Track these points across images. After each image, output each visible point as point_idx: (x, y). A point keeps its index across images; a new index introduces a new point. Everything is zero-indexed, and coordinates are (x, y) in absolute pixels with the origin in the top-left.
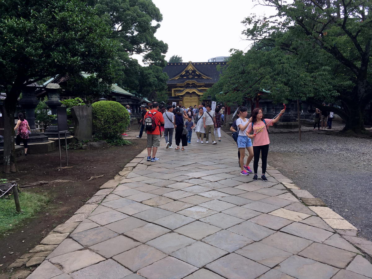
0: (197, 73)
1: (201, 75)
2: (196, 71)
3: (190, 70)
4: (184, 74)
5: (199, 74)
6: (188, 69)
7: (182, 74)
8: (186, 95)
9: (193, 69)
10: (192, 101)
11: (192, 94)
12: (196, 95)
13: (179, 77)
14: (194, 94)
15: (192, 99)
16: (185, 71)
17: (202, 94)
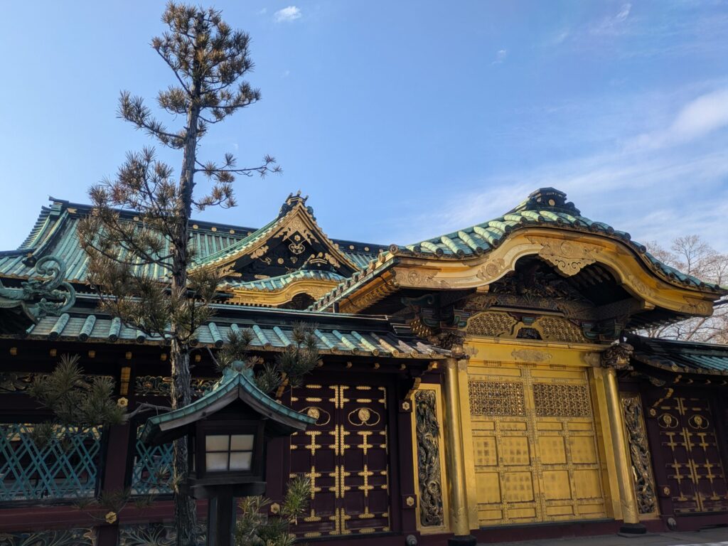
0: (332, 261)
2: (326, 248)
3: (297, 238)
6: (285, 233)
7: (252, 254)
8: (476, 311)
9: (309, 236)
10: (535, 385)
11: (541, 305)
12: (574, 320)
13: (231, 268)
14: (562, 312)
15: (535, 366)
16: (269, 241)
17: (681, 304)
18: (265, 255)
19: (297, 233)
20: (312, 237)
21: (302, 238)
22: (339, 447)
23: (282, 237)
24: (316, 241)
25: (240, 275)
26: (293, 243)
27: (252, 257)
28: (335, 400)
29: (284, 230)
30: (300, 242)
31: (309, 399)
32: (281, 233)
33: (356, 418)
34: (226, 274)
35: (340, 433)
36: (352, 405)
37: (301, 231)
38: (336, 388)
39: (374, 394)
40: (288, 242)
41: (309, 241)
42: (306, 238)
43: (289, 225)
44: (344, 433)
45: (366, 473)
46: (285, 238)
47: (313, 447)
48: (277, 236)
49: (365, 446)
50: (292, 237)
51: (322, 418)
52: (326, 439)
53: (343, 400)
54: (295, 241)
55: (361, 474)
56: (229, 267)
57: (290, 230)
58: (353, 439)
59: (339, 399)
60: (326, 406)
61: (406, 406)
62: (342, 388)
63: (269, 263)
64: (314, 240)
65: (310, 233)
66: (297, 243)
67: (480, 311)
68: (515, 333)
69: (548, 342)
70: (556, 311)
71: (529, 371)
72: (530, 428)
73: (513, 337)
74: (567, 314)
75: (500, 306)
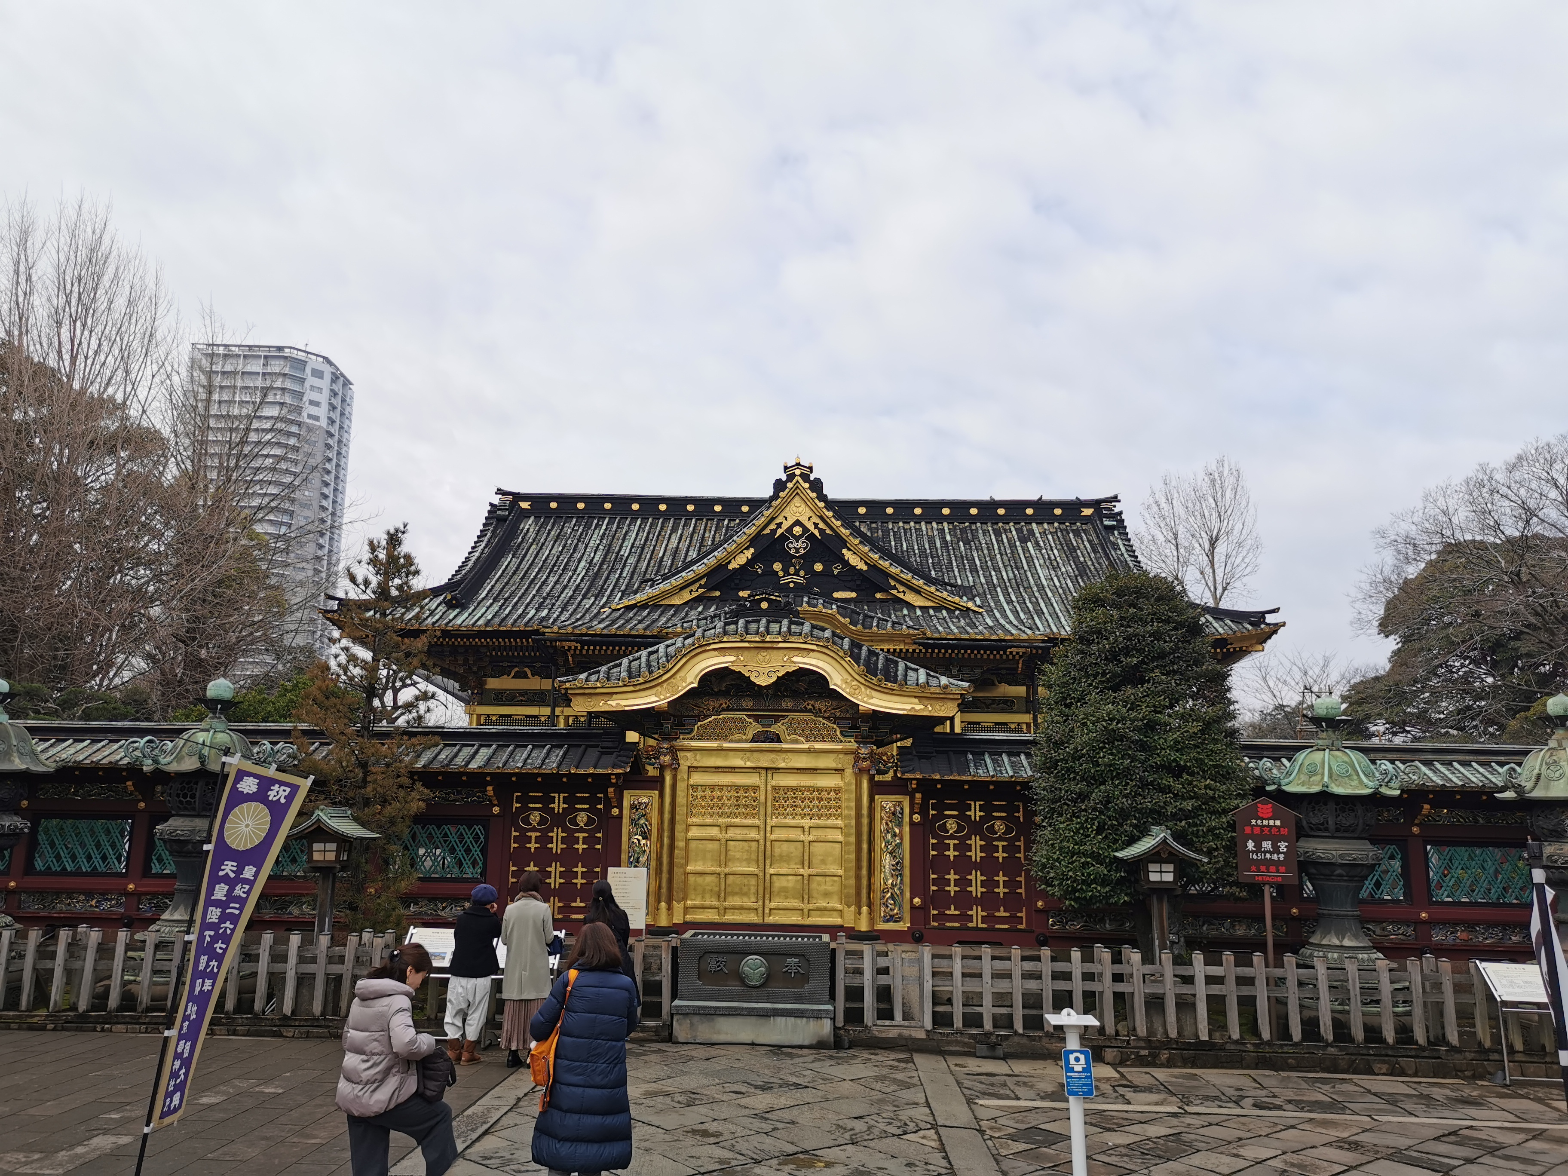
0: (854, 560)
1: (887, 575)
2: (844, 543)
3: (797, 530)
4: (741, 560)
5: (873, 567)
6: (779, 525)
7: (730, 562)
8: (706, 717)
9: (816, 524)
10: (775, 788)
11: (784, 705)
12: (828, 718)
13: (701, 587)
14: (810, 711)
15: (777, 770)
16: (754, 541)
17: (909, 707)
18: (750, 562)
19: (798, 523)
20: (822, 525)
21: (805, 529)
22: (556, 846)
23: (774, 531)
24: (828, 531)
25: (718, 593)
26: (793, 539)
27: (730, 567)
28: (555, 806)
29: (777, 521)
30: (801, 536)
31: (531, 805)
32: (773, 526)
33: (574, 822)
34: (695, 595)
35: (557, 834)
36: (571, 810)
37: (804, 520)
38: (557, 795)
39: (592, 801)
40: (784, 538)
41: (816, 532)
42: (811, 528)
43: (786, 513)
44: (561, 834)
45: (580, 869)
46: (779, 532)
47: (533, 846)
48: (767, 531)
49: (581, 846)
50: (790, 529)
51: (542, 821)
52: (544, 839)
53: (563, 806)
54: (794, 536)
55: (575, 870)
56: (697, 585)
57: (786, 518)
58: (570, 840)
59: (559, 805)
60: (547, 809)
61: (615, 811)
62: (562, 795)
63: (759, 571)
64: (824, 531)
65: (818, 521)
66: (797, 538)
67: (710, 716)
68: (750, 736)
69: (785, 746)
70: (801, 711)
71: (769, 775)
72: (762, 833)
73: (746, 741)
74: (817, 713)
75: (733, 710)
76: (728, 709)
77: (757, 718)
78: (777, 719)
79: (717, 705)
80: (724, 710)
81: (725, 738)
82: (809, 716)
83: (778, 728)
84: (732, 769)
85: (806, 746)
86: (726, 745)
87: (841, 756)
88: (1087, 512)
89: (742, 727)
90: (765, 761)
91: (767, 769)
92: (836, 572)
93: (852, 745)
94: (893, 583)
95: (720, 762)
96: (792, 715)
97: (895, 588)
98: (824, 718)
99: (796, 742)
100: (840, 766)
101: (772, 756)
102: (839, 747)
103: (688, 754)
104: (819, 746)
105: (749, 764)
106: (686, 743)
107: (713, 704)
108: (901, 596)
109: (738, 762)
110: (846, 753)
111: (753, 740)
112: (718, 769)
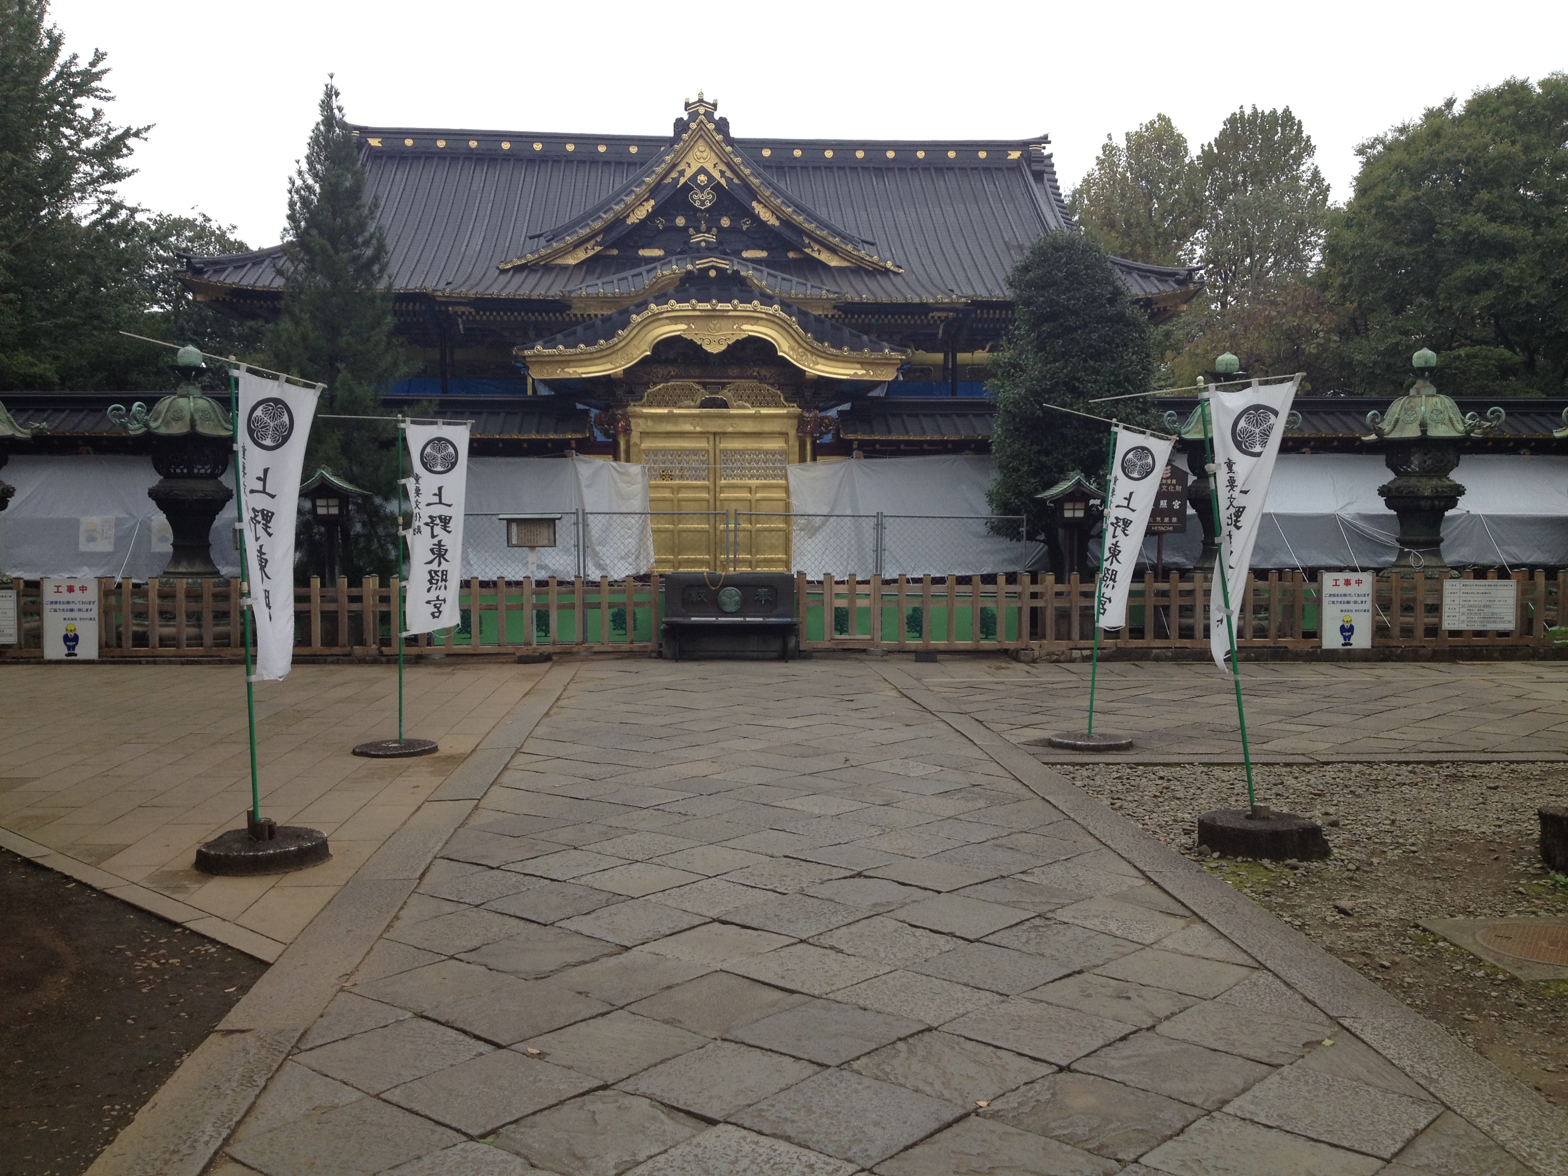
0: (765, 215)
1: (800, 231)
2: (753, 195)
3: (702, 178)
4: (641, 213)
5: (787, 223)
6: (682, 173)
7: (628, 215)
8: (655, 384)
9: (722, 173)
10: (724, 452)
11: (730, 373)
12: (772, 385)
13: (597, 244)
14: (755, 378)
15: (724, 434)
16: (653, 192)
17: (852, 372)
18: (650, 216)
19: (702, 170)
20: (729, 174)
21: (710, 177)
23: (676, 180)
25: (615, 252)
26: (697, 190)
27: (629, 221)
30: (706, 186)
32: (674, 174)
34: (591, 253)
37: (709, 167)
40: (687, 188)
41: (723, 182)
42: (718, 176)
43: (690, 158)
46: (682, 181)
48: (668, 180)
50: (693, 178)
54: (698, 186)
56: (593, 242)
57: (689, 165)
63: (661, 227)
64: (732, 180)
65: (724, 168)
66: (702, 188)
67: (660, 383)
68: (698, 402)
69: (733, 411)
70: (748, 378)
71: (717, 440)
72: (712, 493)
73: (695, 407)
74: (762, 379)
75: (681, 377)
76: (677, 377)
77: (704, 385)
78: (723, 385)
79: (666, 372)
80: (672, 377)
81: (675, 405)
82: (754, 383)
83: (724, 395)
84: (682, 435)
85: (752, 411)
86: (676, 411)
87: (785, 420)
88: (1015, 155)
89: (690, 394)
90: (713, 426)
91: (715, 434)
92: (745, 228)
93: (796, 410)
94: (807, 241)
95: (670, 428)
96: (738, 381)
97: (809, 246)
98: (768, 384)
99: (743, 407)
100: (784, 430)
101: (720, 421)
102: (784, 411)
103: (641, 421)
104: (764, 411)
105: (698, 429)
106: (637, 409)
107: (661, 371)
108: (816, 255)
109: (688, 428)
110: (788, 416)
111: (702, 406)
112: (669, 435)
